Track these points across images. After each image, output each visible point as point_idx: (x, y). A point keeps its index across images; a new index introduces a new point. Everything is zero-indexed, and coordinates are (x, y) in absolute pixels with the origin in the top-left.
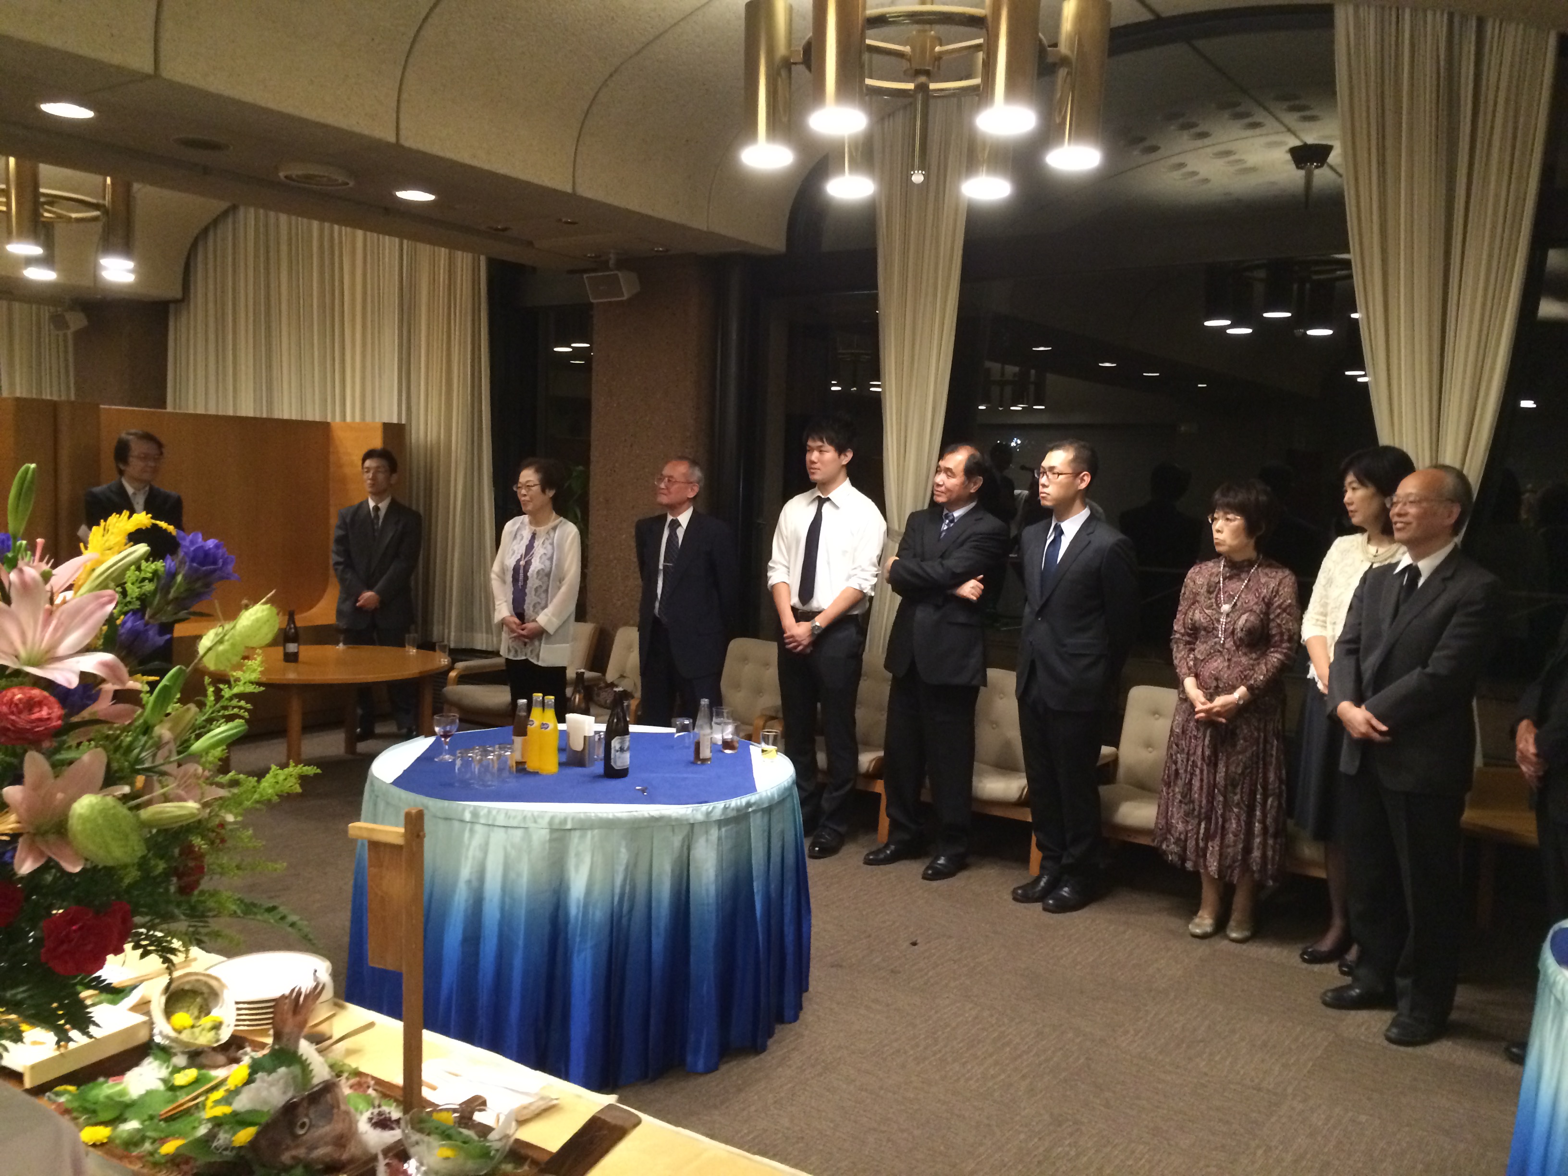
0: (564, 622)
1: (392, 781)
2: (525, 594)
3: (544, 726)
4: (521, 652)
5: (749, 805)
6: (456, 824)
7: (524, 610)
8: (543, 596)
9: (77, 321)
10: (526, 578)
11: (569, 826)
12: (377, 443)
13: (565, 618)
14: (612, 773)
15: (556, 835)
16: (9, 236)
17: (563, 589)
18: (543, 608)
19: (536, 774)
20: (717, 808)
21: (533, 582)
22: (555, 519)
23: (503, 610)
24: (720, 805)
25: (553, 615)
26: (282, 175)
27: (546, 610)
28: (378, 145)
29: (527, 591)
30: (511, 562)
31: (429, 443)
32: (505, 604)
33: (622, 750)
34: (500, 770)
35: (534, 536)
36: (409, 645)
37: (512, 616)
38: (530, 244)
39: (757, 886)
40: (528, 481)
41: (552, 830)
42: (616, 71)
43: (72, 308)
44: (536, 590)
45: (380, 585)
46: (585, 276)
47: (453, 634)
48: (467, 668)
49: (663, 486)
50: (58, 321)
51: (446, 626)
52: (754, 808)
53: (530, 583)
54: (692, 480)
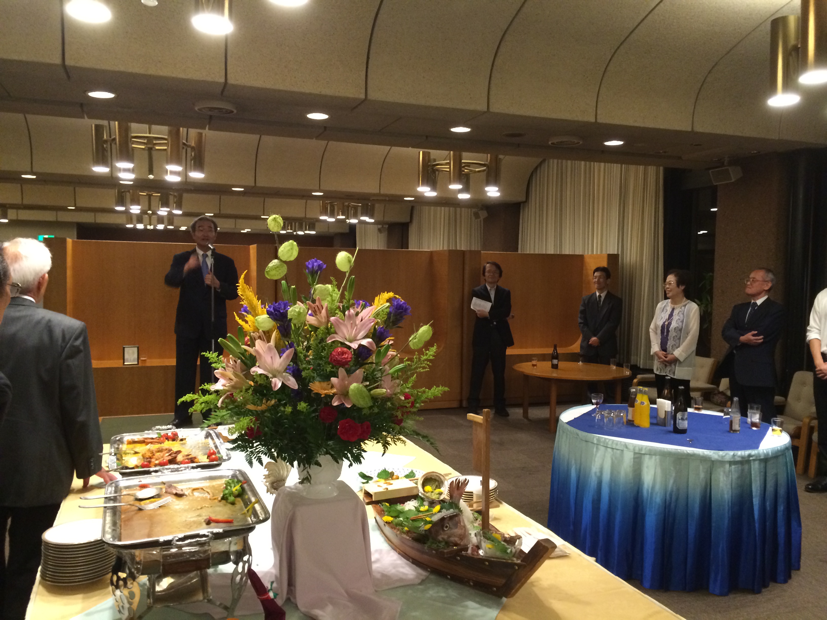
0: (689, 356)
1: (567, 421)
2: (668, 340)
3: (642, 403)
4: (664, 371)
5: (750, 456)
6: (590, 444)
7: (667, 348)
8: (678, 341)
9: (484, 214)
10: (668, 331)
11: (643, 452)
12: (604, 263)
13: (690, 353)
14: (677, 431)
15: (637, 456)
16: (450, 183)
17: (689, 338)
18: (677, 348)
19: (638, 427)
20: (729, 454)
21: (672, 334)
22: (685, 301)
23: (655, 348)
24: (731, 453)
25: (683, 351)
26: (550, 143)
27: (679, 349)
28: (586, 124)
29: (669, 338)
30: (660, 323)
31: (632, 263)
32: (656, 345)
33: (682, 419)
34: (619, 423)
35: (673, 310)
36: (612, 364)
37: (660, 351)
38: (680, 158)
39: (756, 501)
40: (670, 281)
41: (635, 453)
42: (716, 65)
43: (482, 209)
44: (674, 337)
45: (599, 334)
46: (710, 171)
47: (642, 361)
48: (642, 378)
49: (749, 283)
50: (477, 215)
51: (639, 356)
52: (754, 458)
53: (670, 334)
54: (767, 280)
